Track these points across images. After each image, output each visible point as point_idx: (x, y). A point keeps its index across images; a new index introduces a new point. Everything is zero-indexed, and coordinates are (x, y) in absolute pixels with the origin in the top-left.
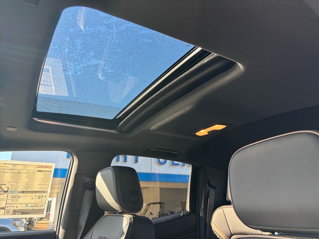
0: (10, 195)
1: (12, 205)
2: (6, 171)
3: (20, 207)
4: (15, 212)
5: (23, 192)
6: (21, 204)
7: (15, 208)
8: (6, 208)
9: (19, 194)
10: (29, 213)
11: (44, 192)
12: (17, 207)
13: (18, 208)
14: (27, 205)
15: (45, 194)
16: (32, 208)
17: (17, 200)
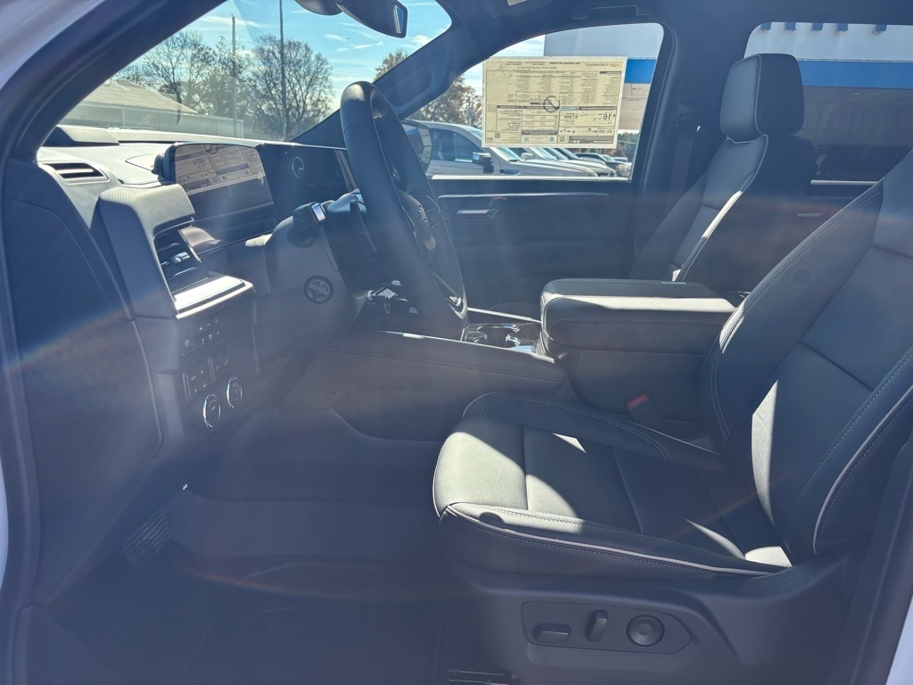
0: (564, 113)
1: (567, 129)
2: (554, 75)
3: (579, 133)
4: (571, 139)
5: (580, 108)
6: (578, 127)
7: (571, 134)
8: (560, 133)
9: (575, 112)
10: (592, 142)
11: (613, 108)
12: (574, 132)
13: (576, 134)
14: (590, 130)
15: (614, 112)
16: (595, 134)
17: (573, 121)
